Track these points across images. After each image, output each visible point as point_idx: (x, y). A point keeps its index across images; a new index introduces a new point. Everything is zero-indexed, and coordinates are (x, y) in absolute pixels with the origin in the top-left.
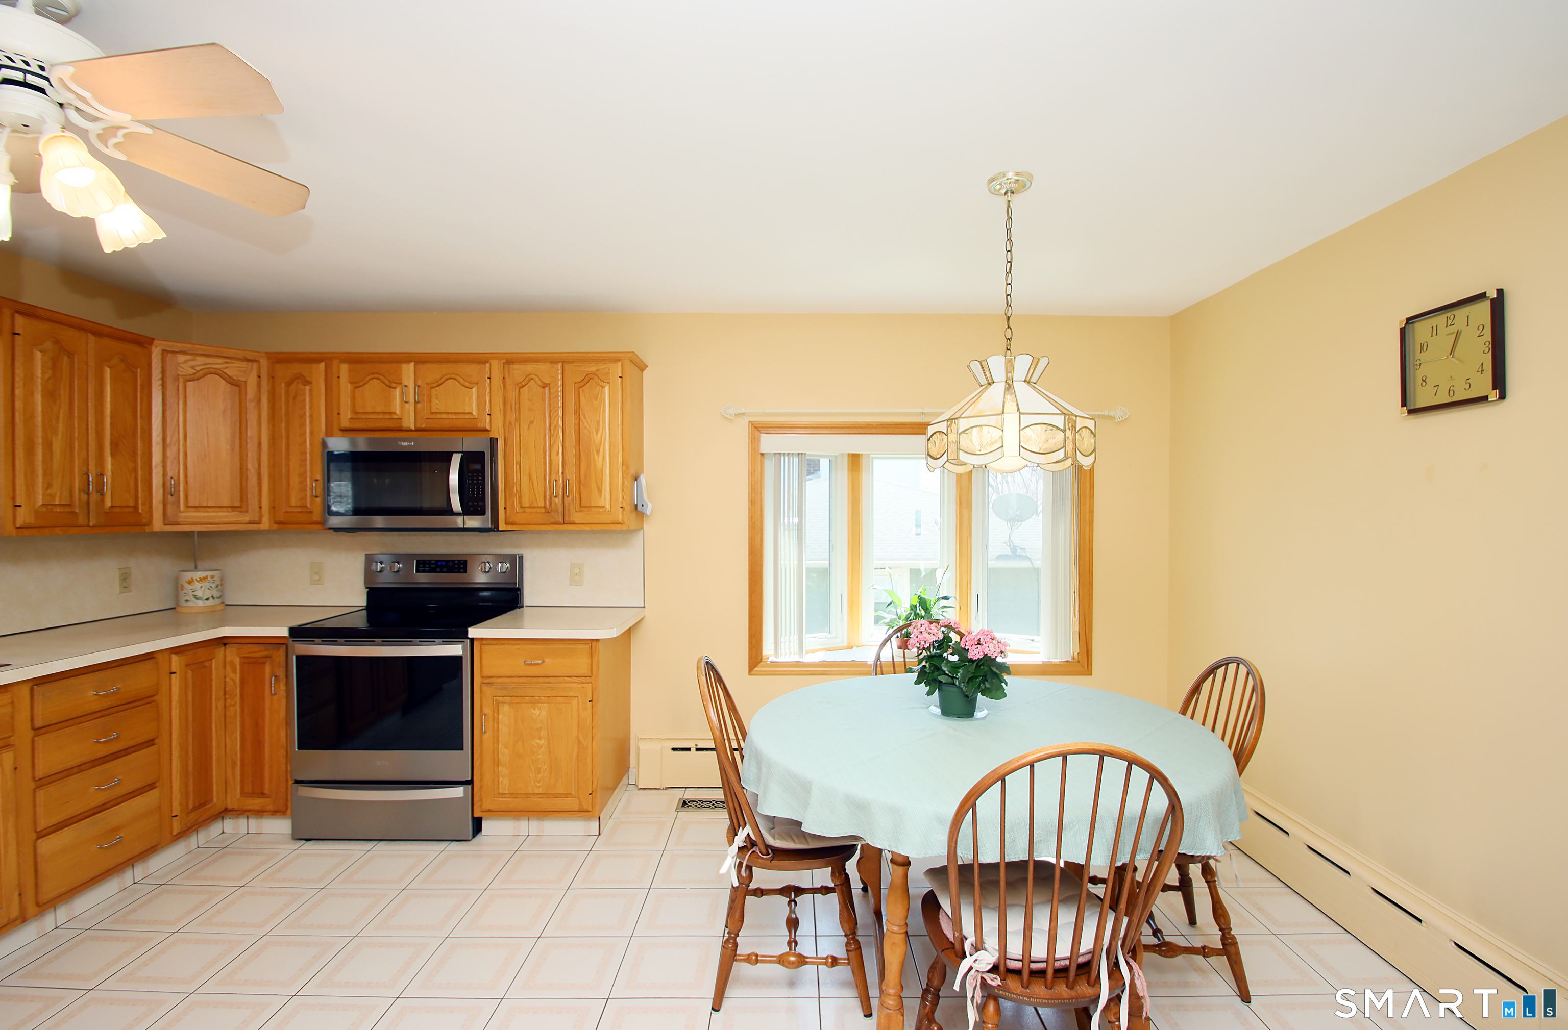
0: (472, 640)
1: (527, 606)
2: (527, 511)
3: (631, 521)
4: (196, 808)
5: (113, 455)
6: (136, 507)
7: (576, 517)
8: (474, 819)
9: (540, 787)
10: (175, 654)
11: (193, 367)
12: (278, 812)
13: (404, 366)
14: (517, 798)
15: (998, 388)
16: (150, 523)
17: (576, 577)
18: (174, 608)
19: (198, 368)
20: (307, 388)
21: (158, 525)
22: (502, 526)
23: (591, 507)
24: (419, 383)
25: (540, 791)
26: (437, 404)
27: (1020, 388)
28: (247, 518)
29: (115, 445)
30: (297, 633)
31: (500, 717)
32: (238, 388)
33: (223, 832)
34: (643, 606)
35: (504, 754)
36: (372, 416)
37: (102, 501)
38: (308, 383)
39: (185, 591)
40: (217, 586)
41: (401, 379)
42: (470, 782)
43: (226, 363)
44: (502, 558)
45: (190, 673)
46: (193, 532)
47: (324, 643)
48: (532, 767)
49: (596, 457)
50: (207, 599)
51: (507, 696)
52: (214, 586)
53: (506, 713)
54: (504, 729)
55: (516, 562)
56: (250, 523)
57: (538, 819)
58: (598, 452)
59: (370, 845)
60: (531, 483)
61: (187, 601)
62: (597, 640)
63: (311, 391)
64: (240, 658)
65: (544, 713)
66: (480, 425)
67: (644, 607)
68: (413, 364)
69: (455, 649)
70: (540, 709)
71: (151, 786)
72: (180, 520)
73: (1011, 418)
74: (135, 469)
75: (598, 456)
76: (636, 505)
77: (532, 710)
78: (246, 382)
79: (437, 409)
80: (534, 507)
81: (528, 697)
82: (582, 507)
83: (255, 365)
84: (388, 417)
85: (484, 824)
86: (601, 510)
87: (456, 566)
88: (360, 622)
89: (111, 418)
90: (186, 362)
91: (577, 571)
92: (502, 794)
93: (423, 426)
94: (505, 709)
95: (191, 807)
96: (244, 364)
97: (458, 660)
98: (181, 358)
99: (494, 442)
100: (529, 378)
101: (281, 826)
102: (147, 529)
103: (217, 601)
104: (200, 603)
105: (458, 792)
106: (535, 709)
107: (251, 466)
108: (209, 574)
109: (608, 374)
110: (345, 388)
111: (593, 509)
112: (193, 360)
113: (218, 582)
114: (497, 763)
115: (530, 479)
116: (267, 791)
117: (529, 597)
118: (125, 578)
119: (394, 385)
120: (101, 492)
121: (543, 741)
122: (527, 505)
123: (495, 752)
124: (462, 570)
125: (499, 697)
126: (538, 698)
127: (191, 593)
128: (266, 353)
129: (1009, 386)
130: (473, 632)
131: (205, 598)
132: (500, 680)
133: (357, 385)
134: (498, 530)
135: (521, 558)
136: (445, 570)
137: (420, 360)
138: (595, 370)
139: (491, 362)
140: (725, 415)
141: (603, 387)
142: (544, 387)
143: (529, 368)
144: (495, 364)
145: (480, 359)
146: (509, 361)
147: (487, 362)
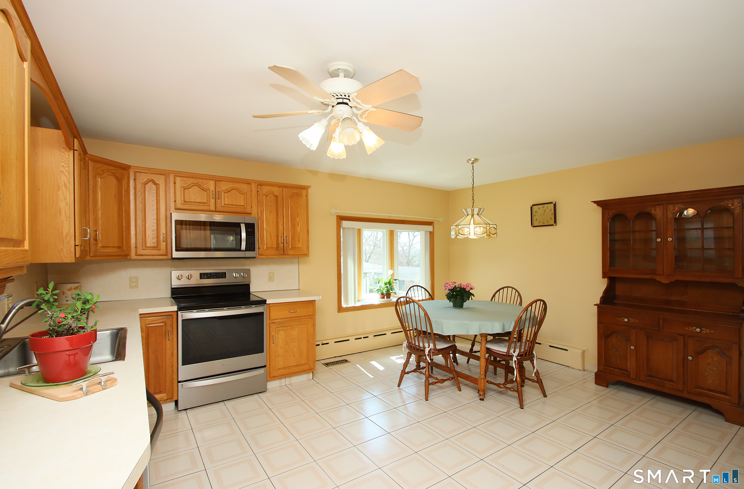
2: (268, 249)
3: (309, 253)
7: (290, 252)
9: (295, 362)
11: (103, 171)
13: (210, 181)
14: (285, 369)
15: (470, 216)
20: (157, 186)
21: (89, 257)
22: (258, 256)
23: (295, 248)
24: (219, 190)
25: (295, 364)
26: (227, 200)
27: (476, 216)
28: (124, 253)
31: (279, 336)
32: (120, 184)
35: (280, 352)
36: (193, 203)
38: (156, 184)
41: (209, 187)
42: (266, 366)
43: (116, 170)
44: (243, 271)
48: (292, 355)
49: (297, 227)
51: (281, 327)
53: (281, 334)
54: (280, 341)
56: (125, 255)
57: (289, 377)
58: (298, 225)
59: (221, 404)
60: (271, 237)
62: (315, 300)
66: (248, 211)
67: (299, 289)
68: (214, 181)
70: (295, 331)
77: (292, 331)
79: (228, 202)
80: (272, 248)
81: (289, 326)
82: (293, 248)
84: (202, 204)
86: (299, 249)
87: (221, 275)
90: (99, 167)
91: (271, 275)
92: (279, 369)
93: (221, 210)
94: (281, 332)
96: (121, 171)
97: (262, 313)
100: (270, 193)
105: (261, 371)
106: (293, 331)
107: (126, 225)
109: (302, 194)
110: (179, 188)
111: (296, 249)
115: (270, 235)
119: (205, 190)
121: (296, 343)
122: (269, 247)
124: (224, 277)
125: (277, 328)
126: (293, 326)
129: (473, 215)
130: (268, 301)
132: (277, 320)
133: (186, 188)
134: (256, 258)
135: (250, 271)
136: (215, 277)
137: (217, 179)
138: (297, 192)
139: (252, 183)
140: (332, 212)
141: (300, 199)
142: (276, 197)
143: (269, 188)
144: (254, 185)
145: (247, 182)
146: (259, 184)
147: (250, 184)
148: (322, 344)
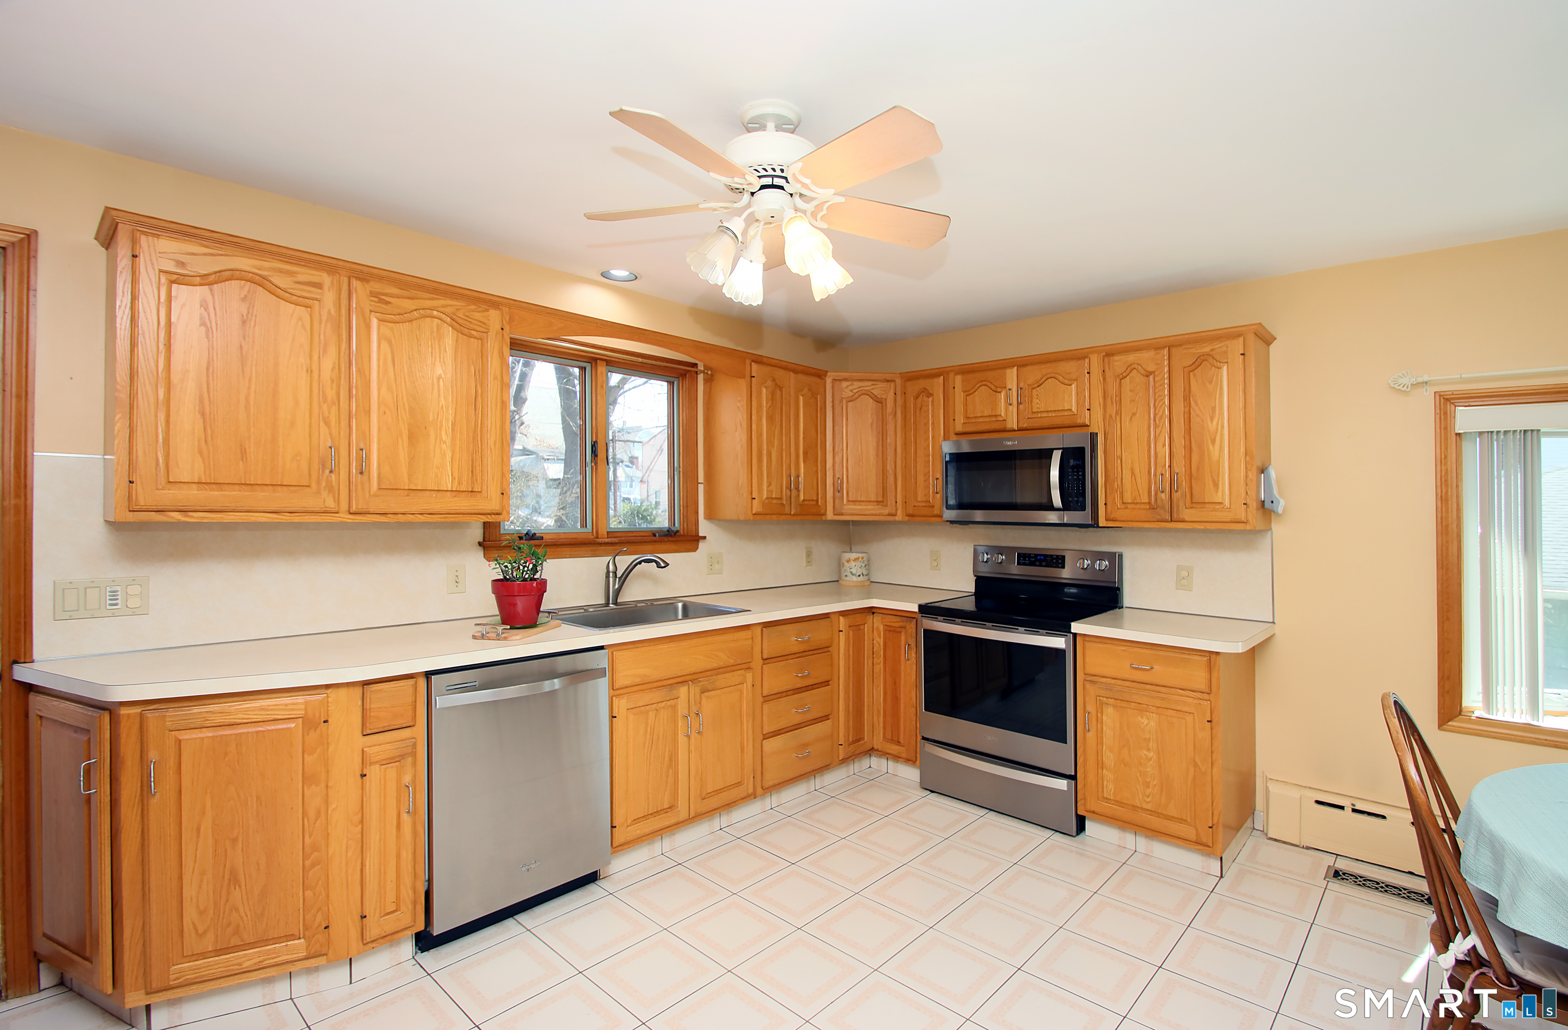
0: (1075, 635)
1: (1126, 607)
2: (1129, 507)
3: (1255, 519)
4: (854, 742)
5: (804, 461)
6: (817, 501)
7: (1187, 514)
8: (1077, 816)
9: (1149, 802)
10: (842, 616)
11: (851, 391)
12: (910, 761)
13: (1008, 371)
14: (1123, 807)
16: (825, 514)
17: (1184, 580)
18: (838, 581)
19: (855, 391)
20: (930, 399)
21: (830, 516)
22: (1102, 522)
23: (1204, 503)
24: (1022, 385)
25: (1149, 807)
26: (1037, 403)
28: (887, 511)
29: (805, 454)
30: (923, 611)
31: (1105, 718)
32: (880, 404)
33: (870, 767)
34: (1271, 621)
35: (1109, 758)
36: (980, 420)
37: (799, 496)
38: (930, 395)
39: (845, 568)
40: (865, 566)
41: (1005, 384)
42: (1073, 778)
43: (873, 385)
44: (1101, 556)
45: (851, 633)
46: (849, 521)
47: (945, 621)
48: (1140, 779)
49: (1211, 447)
50: (859, 576)
51: (1111, 698)
52: (863, 565)
53: (1110, 716)
54: (1108, 733)
55: (1116, 560)
56: (889, 515)
57: (1147, 837)
58: (1213, 442)
59: (983, 812)
60: (1133, 477)
61: (846, 576)
62: (1217, 653)
63: (933, 401)
64: (884, 625)
65: (1153, 724)
66: (1079, 421)
67: (1273, 622)
68: (1015, 368)
69: (1058, 642)
70: (1148, 719)
71: (827, 717)
72: (844, 511)
74: (817, 472)
75: (1214, 447)
76: (1264, 501)
77: (1139, 717)
78: (886, 399)
79: (1038, 408)
80: (1137, 503)
81: (1135, 703)
82: (1195, 503)
83: (892, 384)
84: (994, 419)
85: (1088, 824)
86: (1217, 507)
87: (1055, 561)
88: (969, 605)
89: (803, 435)
90: (847, 387)
91: (1184, 574)
92: (1106, 798)
93: (1025, 425)
94: (1109, 711)
95: (851, 740)
96: (884, 385)
97: (1059, 654)
98: (845, 384)
99: (1094, 436)
100: (1130, 368)
101: (911, 774)
102: (824, 518)
103: (866, 578)
104: (854, 578)
105: (1062, 784)
106: (1142, 718)
107: (890, 468)
108: (860, 555)
109: (1227, 351)
110: (959, 395)
111: (1207, 506)
112: (852, 385)
113: (866, 563)
114: (1100, 765)
115: (1133, 474)
116: (902, 741)
117: (1128, 598)
118: (809, 554)
119: (999, 390)
120: (798, 489)
121: (1152, 754)
122: (1130, 501)
123: (1099, 754)
124: (1060, 566)
125: (1103, 697)
126: (1146, 706)
127: (849, 570)
128: (900, 373)
130: (1076, 627)
131: (858, 574)
132: (1104, 680)
133: (968, 393)
134: (1098, 527)
135: (1121, 556)
136: (1044, 564)
137: (1021, 364)
138: (1213, 350)
139: (1091, 356)
140: (1396, 386)
141: (1219, 368)
142: (1147, 376)
143: (1131, 358)
144: (1095, 359)
145: (1079, 356)
146: (1109, 353)
147: (1086, 357)
148: (1354, 810)
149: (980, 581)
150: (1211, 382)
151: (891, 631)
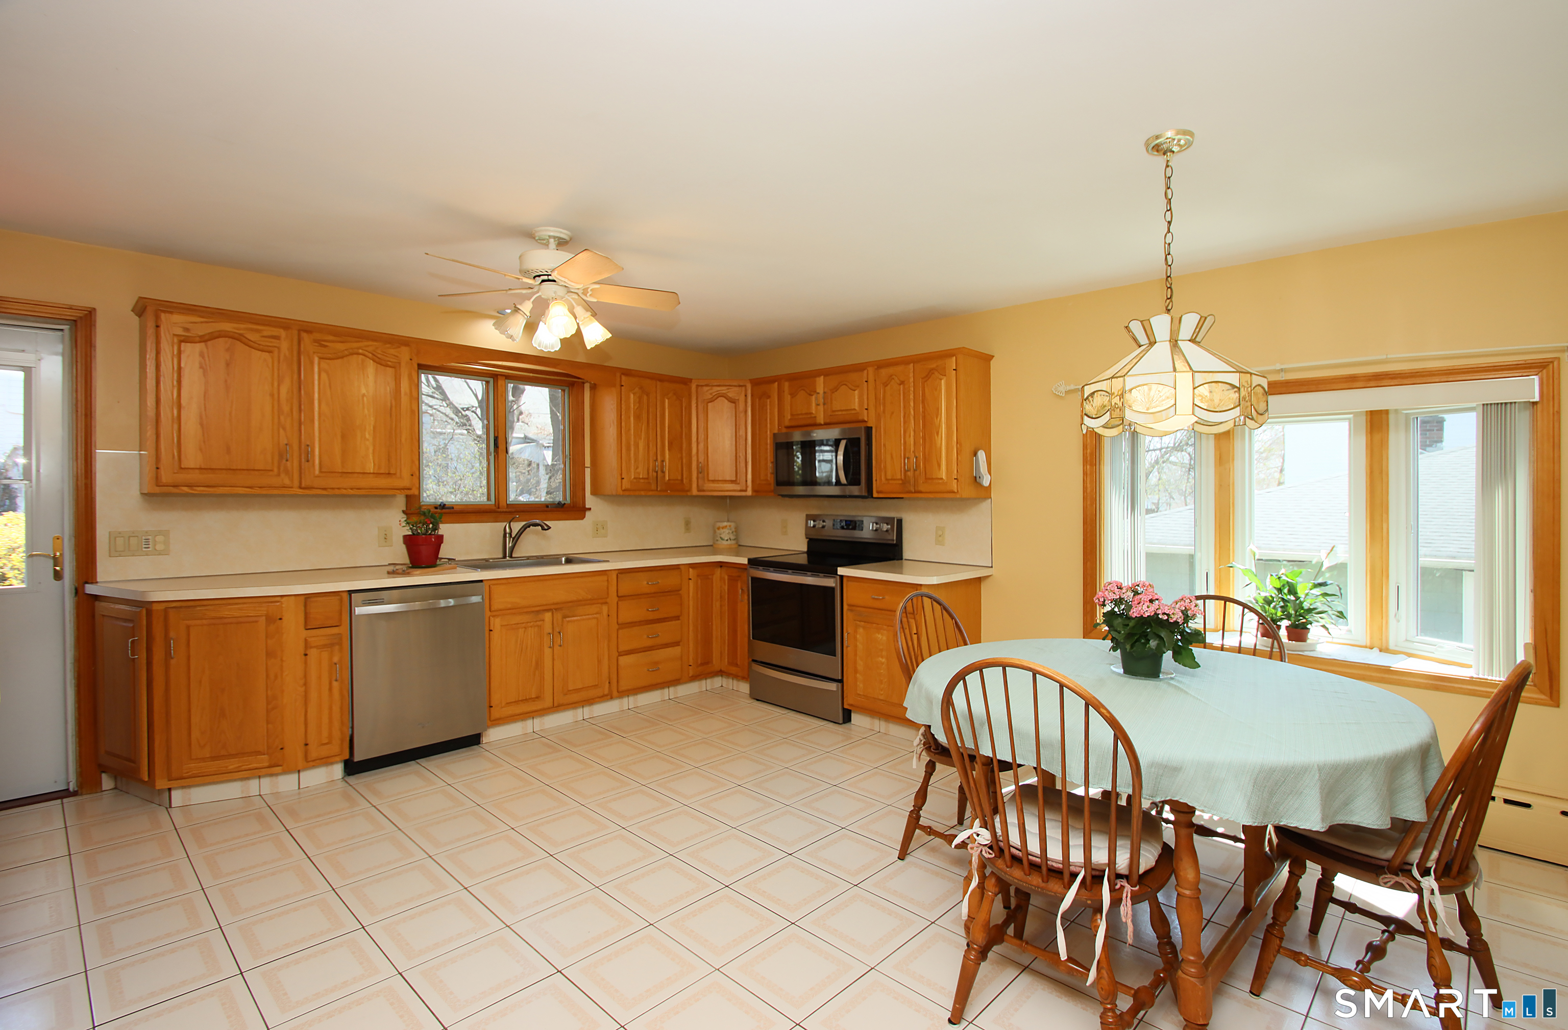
0: (842, 577)
1: (906, 560)
2: (891, 482)
3: (968, 491)
4: (702, 664)
5: (669, 450)
6: (682, 480)
7: (927, 487)
8: (844, 709)
9: (882, 694)
10: (691, 568)
11: (711, 394)
12: (744, 678)
13: (817, 379)
16: (690, 490)
17: (940, 539)
18: (712, 546)
19: (714, 394)
20: (768, 400)
21: (695, 492)
22: (875, 495)
23: (932, 479)
24: (826, 390)
25: (883, 698)
26: (836, 404)
27: (1186, 347)
28: (738, 487)
29: (670, 444)
30: (753, 562)
31: (858, 636)
32: (734, 404)
33: (722, 686)
34: (991, 566)
35: (860, 665)
36: (801, 417)
37: (664, 476)
38: (769, 397)
39: (718, 535)
40: (733, 532)
41: (815, 389)
42: (841, 681)
43: (729, 389)
44: (888, 521)
45: (699, 581)
47: (763, 570)
48: (877, 678)
49: (937, 437)
50: (727, 540)
51: (862, 622)
52: (731, 532)
53: (861, 634)
54: (860, 646)
55: (895, 524)
56: (741, 491)
58: (938, 434)
59: (786, 711)
60: (892, 460)
61: (719, 541)
62: (921, 585)
63: (770, 402)
64: (729, 576)
65: (884, 638)
66: (860, 418)
67: (993, 567)
68: (822, 377)
69: (829, 582)
71: (676, 644)
72: (705, 488)
73: (1184, 380)
74: (682, 458)
76: (976, 477)
77: (877, 634)
78: (738, 400)
79: (837, 408)
80: (895, 479)
81: (875, 624)
82: (928, 479)
83: (743, 388)
84: (809, 416)
85: (853, 716)
86: (939, 481)
88: (803, 560)
89: (668, 428)
90: (707, 391)
91: (940, 533)
92: (859, 694)
93: (829, 421)
94: (861, 630)
95: (699, 662)
96: (737, 389)
97: (832, 589)
98: (706, 389)
99: (869, 430)
100: (891, 377)
101: (744, 687)
102: (689, 494)
103: (733, 542)
104: (725, 543)
105: (833, 686)
107: (741, 455)
108: (728, 524)
109: (945, 368)
110: (787, 398)
111: (934, 480)
112: (711, 389)
113: (734, 530)
114: (856, 671)
115: (892, 457)
116: (739, 664)
117: (907, 553)
118: (687, 524)
119: (812, 393)
120: (663, 472)
121: (884, 660)
122: (891, 478)
123: (855, 662)
124: (858, 529)
125: (858, 621)
126: (880, 626)
127: (721, 536)
128: (750, 380)
129: (1174, 343)
130: (841, 571)
131: (726, 539)
132: (859, 609)
133: (793, 395)
134: (872, 497)
135: (900, 522)
136: (851, 528)
137: (827, 373)
138: (937, 366)
139: (869, 369)
140: (1057, 393)
141: (941, 379)
142: (900, 385)
143: (891, 370)
144: (871, 370)
145: (859, 368)
146: (880, 365)
147: (865, 370)
149: (811, 542)
150: (936, 390)
151: (733, 580)
